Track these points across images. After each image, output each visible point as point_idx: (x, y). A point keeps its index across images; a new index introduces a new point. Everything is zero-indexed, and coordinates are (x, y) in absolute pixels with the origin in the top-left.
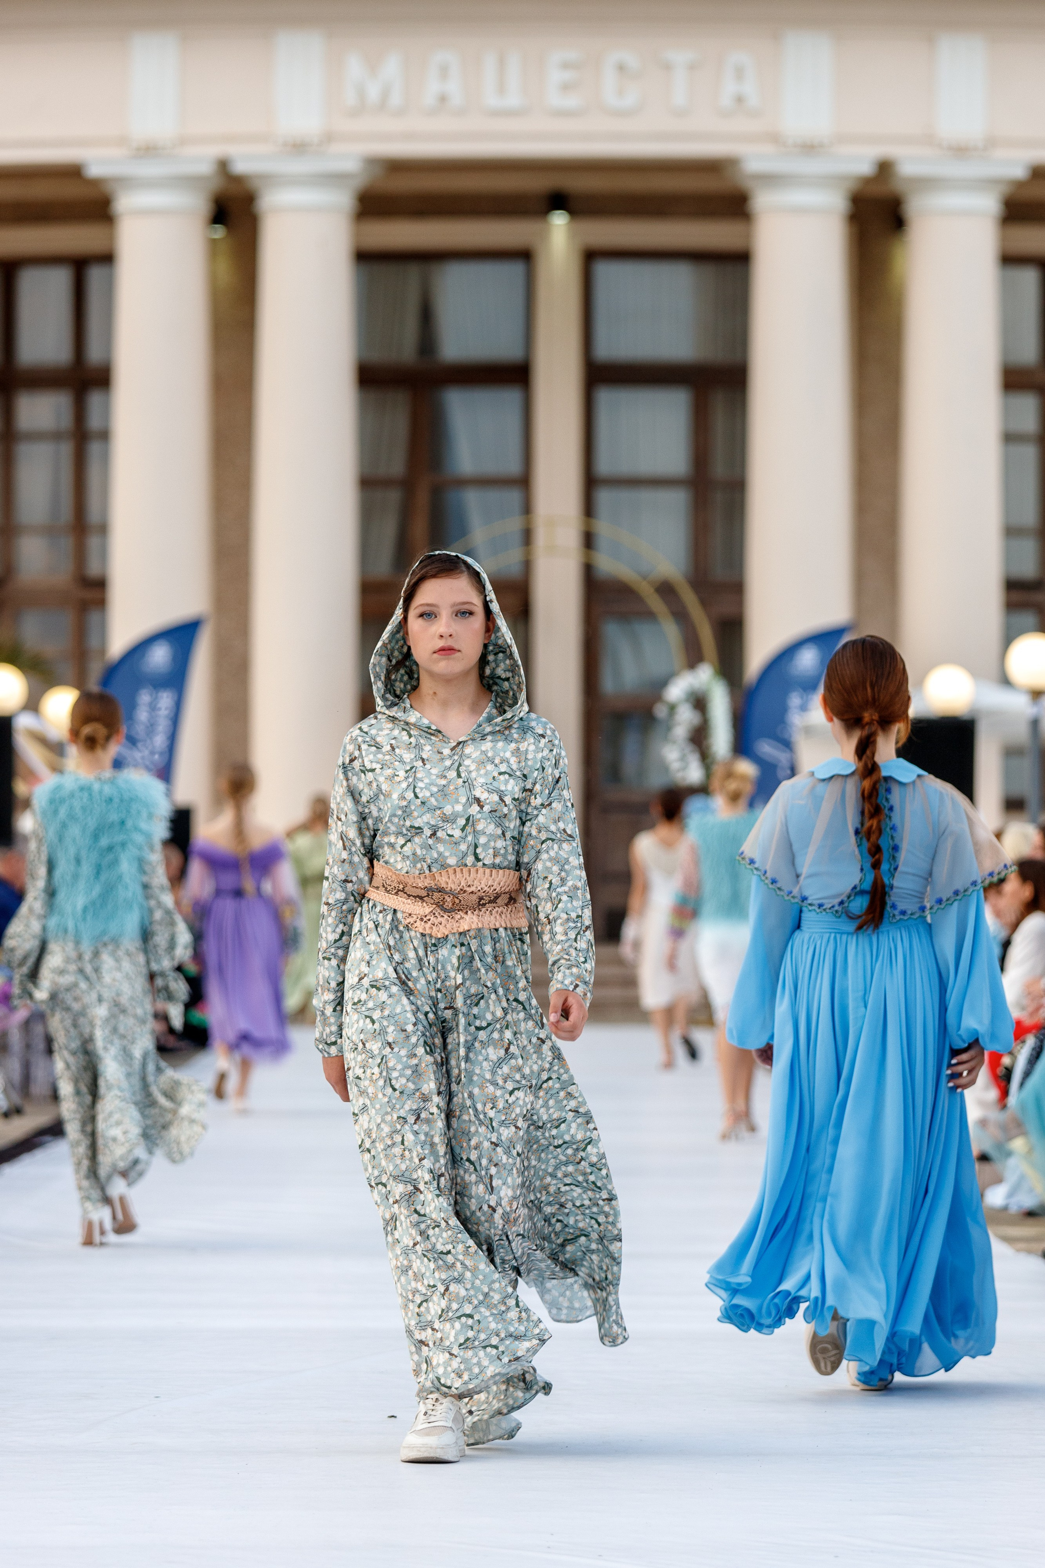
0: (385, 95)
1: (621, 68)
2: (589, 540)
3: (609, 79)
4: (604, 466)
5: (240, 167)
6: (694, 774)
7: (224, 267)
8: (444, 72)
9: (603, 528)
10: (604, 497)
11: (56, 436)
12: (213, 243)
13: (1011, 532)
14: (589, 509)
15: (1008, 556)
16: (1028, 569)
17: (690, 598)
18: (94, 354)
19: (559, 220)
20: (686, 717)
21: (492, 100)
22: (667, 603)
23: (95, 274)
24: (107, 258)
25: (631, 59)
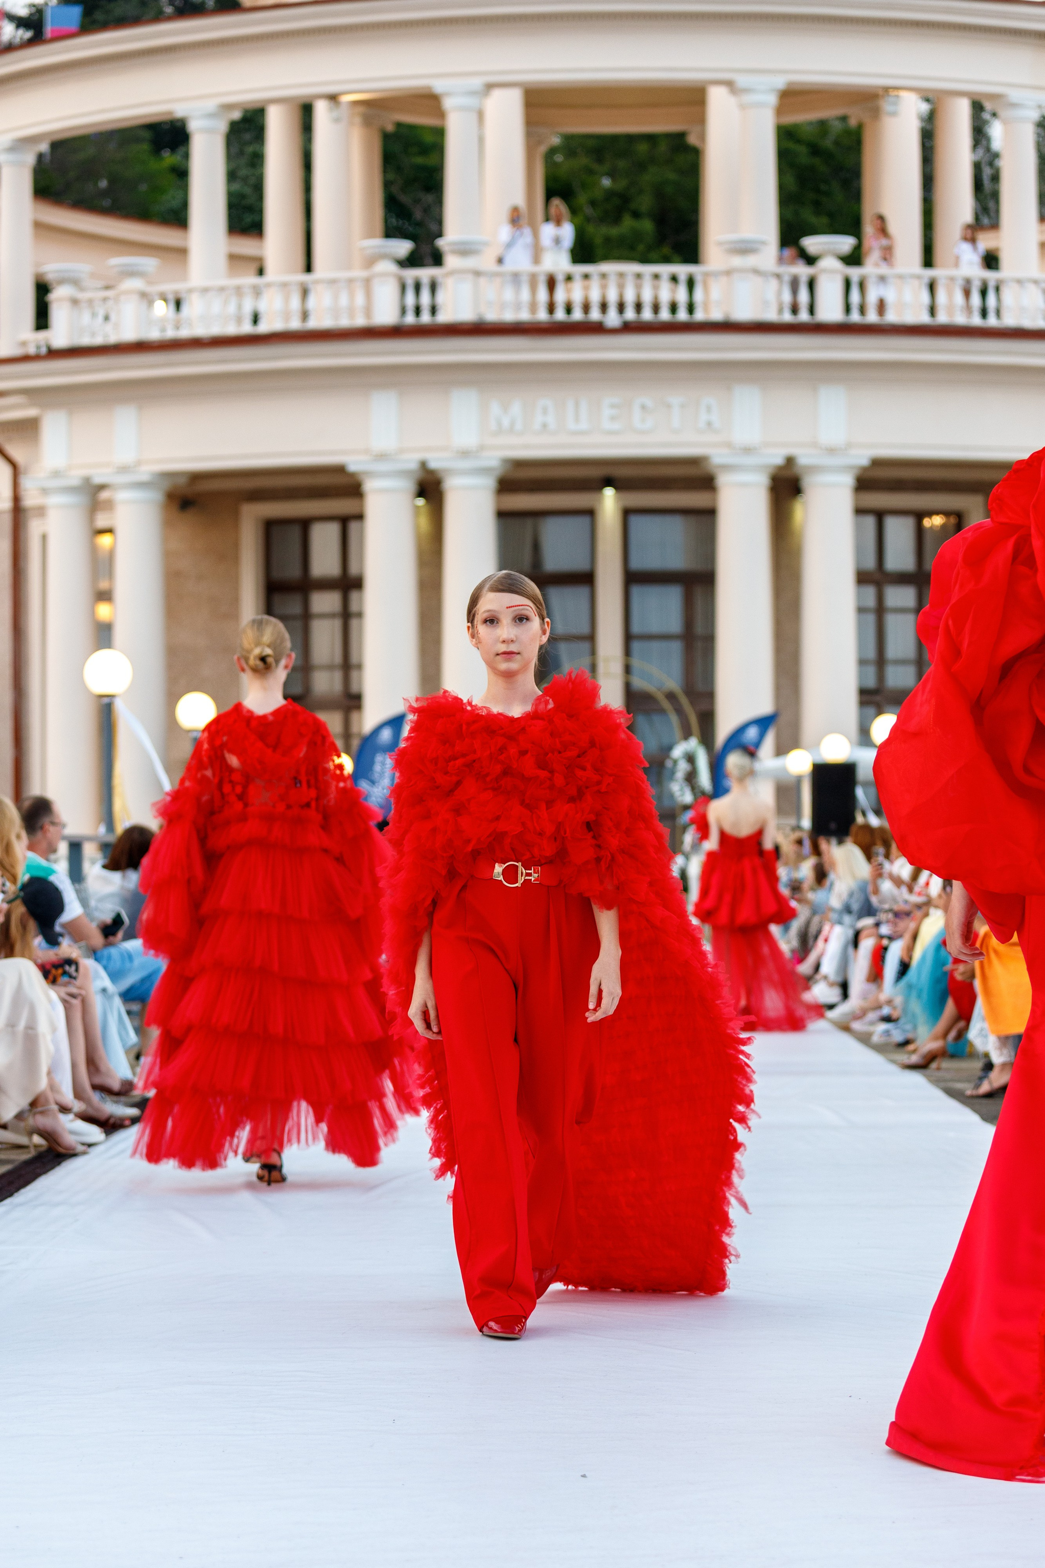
0: (512, 424)
1: (643, 407)
2: (628, 669)
3: (637, 413)
4: (636, 629)
5: (433, 465)
6: (688, 798)
7: (424, 522)
8: (545, 411)
9: (635, 662)
10: (636, 646)
11: (331, 616)
12: (417, 508)
13: (862, 662)
14: (628, 652)
15: (861, 676)
16: (871, 682)
17: (684, 701)
18: (353, 570)
19: (609, 493)
20: (683, 767)
21: (571, 425)
22: (672, 704)
23: (353, 526)
24: (360, 517)
25: (649, 402)
